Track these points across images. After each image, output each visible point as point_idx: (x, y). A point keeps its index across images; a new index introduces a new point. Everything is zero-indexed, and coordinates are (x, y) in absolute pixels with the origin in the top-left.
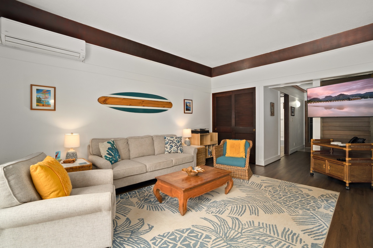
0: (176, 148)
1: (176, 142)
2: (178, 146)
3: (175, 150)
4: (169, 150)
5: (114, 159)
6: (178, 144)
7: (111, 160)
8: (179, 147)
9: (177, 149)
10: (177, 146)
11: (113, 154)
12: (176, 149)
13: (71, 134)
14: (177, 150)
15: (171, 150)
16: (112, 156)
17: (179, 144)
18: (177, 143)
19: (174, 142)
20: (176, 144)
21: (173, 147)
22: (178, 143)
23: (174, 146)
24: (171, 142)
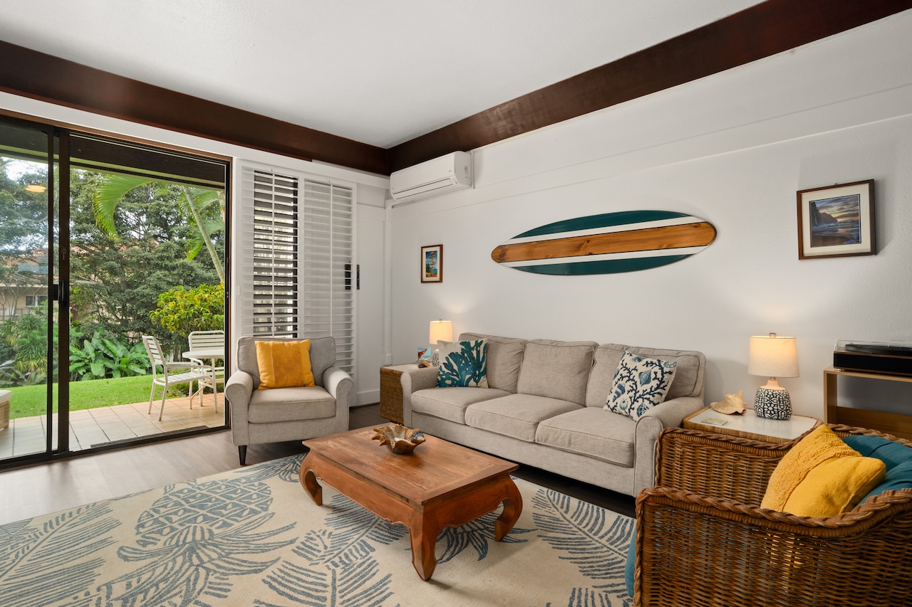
0: (631, 398)
1: (637, 379)
2: (638, 395)
3: (625, 405)
4: (611, 400)
5: (456, 378)
6: (641, 389)
7: (444, 377)
8: (640, 400)
9: (633, 403)
10: (635, 394)
11: (455, 367)
12: (630, 403)
13: (438, 322)
14: (629, 407)
15: (615, 404)
16: (453, 370)
17: (647, 387)
18: (638, 384)
19: (631, 377)
20: (634, 386)
21: (623, 392)
22: (642, 384)
23: (629, 392)
24: (625, 373)
